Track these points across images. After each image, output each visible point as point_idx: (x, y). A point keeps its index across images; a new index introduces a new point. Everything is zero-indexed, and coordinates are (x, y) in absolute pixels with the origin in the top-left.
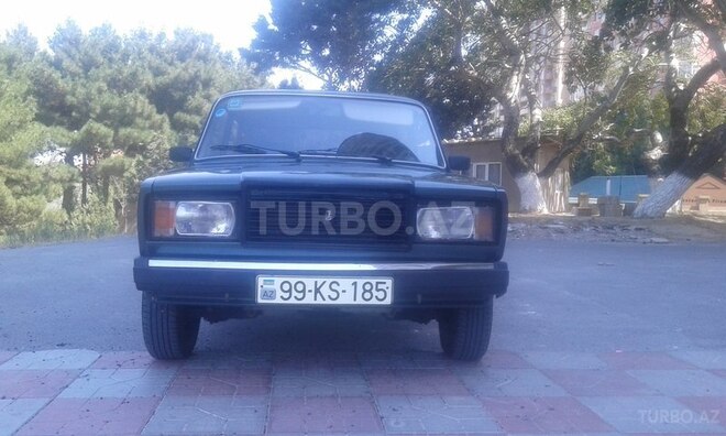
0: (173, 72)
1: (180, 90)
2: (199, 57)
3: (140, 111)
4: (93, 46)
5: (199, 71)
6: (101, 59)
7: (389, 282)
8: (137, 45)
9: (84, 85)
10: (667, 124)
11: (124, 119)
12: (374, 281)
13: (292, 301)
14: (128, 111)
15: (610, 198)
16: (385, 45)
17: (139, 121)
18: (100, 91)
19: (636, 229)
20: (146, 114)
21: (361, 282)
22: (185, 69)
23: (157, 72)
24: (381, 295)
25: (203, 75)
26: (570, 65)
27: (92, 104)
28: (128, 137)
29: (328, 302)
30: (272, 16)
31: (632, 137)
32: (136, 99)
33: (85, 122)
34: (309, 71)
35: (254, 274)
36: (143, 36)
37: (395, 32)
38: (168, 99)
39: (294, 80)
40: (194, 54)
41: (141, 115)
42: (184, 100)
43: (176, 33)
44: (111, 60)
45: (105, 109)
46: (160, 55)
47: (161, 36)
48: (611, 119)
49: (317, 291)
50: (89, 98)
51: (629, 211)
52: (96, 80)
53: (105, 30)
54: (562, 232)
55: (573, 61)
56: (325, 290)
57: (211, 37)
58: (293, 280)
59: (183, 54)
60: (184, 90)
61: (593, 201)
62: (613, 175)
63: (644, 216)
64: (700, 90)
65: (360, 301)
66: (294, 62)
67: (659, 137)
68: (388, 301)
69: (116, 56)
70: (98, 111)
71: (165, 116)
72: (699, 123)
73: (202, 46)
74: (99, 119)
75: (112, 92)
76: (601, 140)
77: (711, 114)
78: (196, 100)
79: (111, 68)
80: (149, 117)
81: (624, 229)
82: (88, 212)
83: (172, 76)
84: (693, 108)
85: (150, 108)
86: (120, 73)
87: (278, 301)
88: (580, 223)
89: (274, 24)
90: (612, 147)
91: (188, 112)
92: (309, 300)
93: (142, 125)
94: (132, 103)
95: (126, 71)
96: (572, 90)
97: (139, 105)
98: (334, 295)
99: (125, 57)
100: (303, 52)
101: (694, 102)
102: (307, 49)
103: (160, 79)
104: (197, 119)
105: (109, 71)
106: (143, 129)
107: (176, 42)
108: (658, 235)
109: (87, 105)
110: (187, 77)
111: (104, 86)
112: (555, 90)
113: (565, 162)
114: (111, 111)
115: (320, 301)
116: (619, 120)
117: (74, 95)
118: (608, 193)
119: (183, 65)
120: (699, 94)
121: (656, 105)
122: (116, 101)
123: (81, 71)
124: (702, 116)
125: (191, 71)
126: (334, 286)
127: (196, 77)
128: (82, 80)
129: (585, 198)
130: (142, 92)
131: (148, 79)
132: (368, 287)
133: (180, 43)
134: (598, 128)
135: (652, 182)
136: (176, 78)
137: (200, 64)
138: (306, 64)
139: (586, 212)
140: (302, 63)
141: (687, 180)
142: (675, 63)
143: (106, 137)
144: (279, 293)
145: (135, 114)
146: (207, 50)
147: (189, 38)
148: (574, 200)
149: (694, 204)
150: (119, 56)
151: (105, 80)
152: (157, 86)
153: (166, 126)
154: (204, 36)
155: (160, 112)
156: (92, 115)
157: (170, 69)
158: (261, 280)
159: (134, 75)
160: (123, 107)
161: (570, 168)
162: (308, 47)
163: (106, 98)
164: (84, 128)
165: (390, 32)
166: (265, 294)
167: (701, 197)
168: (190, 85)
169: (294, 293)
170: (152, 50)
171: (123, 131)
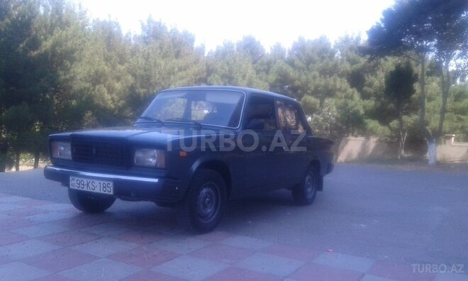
0: (363, 61)
3: (339, 87)
6: (317, 58)
7: (112, 184)
9: (305, 74)
12: (106, 183)
13: (80, 189)
17: (339, 94)
18: (314, 77)
20: (343, 89)
21: (102, 182)
23: (353, 62)
24: (109, 189)
27: (309, 85)
29: (91, 190)
32: (335, 80)
35: (68, 174)
41: (340, 90)
45: (317, 87)
50: (308, 81)
52: (313, 70)
56: (90, 185)
58: (80, 179)
65: (102, 192)
68: (112, 193)
70: (312, 89)
71: (355, 89)
74: (312, 94)
75: (321, 77)
79: (322, 62)
80: (345, 91)
83: (363, 63)
85: (346, 85)
86: (328, 65)
87: (76, 188)
92: (85, 189)
93: (340, 96)
94: (332, 83)
95: (331, 64)
97: (338, 84)
98: (93, 188)
103: (355, 66)
105: (321, 65)
109: (306, 85)
110: (372, 64)
111: (317, 74)
114: (320, 88)
117: (299, 80)
122: (323, 83)
123: (305, 66)
126: (93, 184)
128: (305, 71)
130: (341, 75)
131: (346, 67)
132: (104, 185)
136: (365, 65)
143: (315, 104)
144: (76, 184)
145: (335, 89)
151: (318, 70)
152: (352, 71)
153: (356, 96)
155: (352, 87)
156: (308, 91)
157: (362, 59)
158: (71, 178)
160: (326, 87)
163: (317, 81)
166: (72, 185)
169: (81, 185)
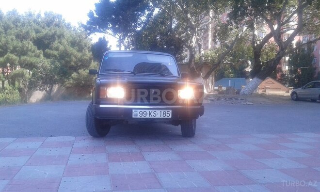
0: (45, 32)
1: (48, 40)
2: (56, 25)
3: (30, 48)
4: (9, 19)
5: (56, 31)
6: (12, 25)
7: (171, 111)
8: (28, 19)
9: (5, 37)
10: (253, 57)
11: (23, 52)
12: (166, 111)
13: (143, 117)
14: (25, 49)
15: (231, 87)
16: (141, 23)
17: (29, 53)
18: (12, 40)
19: (241, 99)
20: (33, 50)
21: (162, 111)
22: (50, 30)
23: (37, 31)
24: (168, 115)
25: (58, 33)
26: (215, 33)
27: (9, 46)
28: (25, 60)
30: (96, 11)
31: (239, 63)
32: (29, 43)
33: (6, 54)
34: (111, 34)
35: (132, 109)
36: (30, 15)
37: (145, 18)
38: (42, 43)
39: (104, 38)
40: (54, 23)
41: (30, 50)
42: (49, 44)
43: (45, 14)
44: (17, 26)
45: (15, 48)
46: (38, 24)
47: (39, 16)
48: (231, 55)
49: (150, 114)
50: (7, 43)
51: (238, 93)
52: (11, 35)
53: (14, 12)
54: (213, 100)
55: (215, 31)
56: (152, 114)
57: (61, 16)
58: (143, 111)
59: (49, 23)
60: (49, 40)
61: (224, 89)
62: (232, 77)
63: (244, 94)
64: (266, 44)
65: (162, 117)
66: (105, 31)
67: (250, 62)
68: (170, 117)
69: (19, 24)
70: (11, 49)
71: (41, 51)
72: (265, 57)
73: (57, 20)
74: (12, 52)
75: (18, 40)
76: (227, 63)
77: (270, 54)
78: (56, 44)
79: (17, 29)
80: (34, 52)
81: (236, 99)
82: (7, 93)
83: (44, 33)
84: (263, 51)
85: (34, 48)
86: (21, 32)
87: (139, 117)
88: (220, 97)
89: (97, 14)
90: (231, 66)
91: (51, 49)
92: (148, 116)
93: (31, 55)
94: (27, 45)
95: (24, 31)
96: (216, 43)
97: (30, 46)
98: (155, 115)
99: (23, 24)
100: (109, 26)
101: (263, 48)
102: (110, 25)
103: (38, 35)
104: (56, 53)
105: (16, 31)
106: (31, 57)
107: (46, 18)
108: (249, 102)
109: (6, 46)
110: (51, 34)
111: (14, 37)
112: (208, 41)
113: (213, 73)
114: (17, 49)
115: (151, 117)
116: (234, 56)
118: (230, 85)
119: (49, 28)
120: (265, 45)
121: (249, 49)
122: (20, 44)
123: (3, 31)
124: (267, 54)
125: (53, 31)
126: (155, 113)
127: (55, 33)
128: (4, 35)
129: (221, 87)
130: (31, 40)
131: (33, 34)
132: (164, 113)
133: (48, 18)
134: (226, 59)
135: (247, 81)
136: (46, 34)
137: (57, 28)
138: (110, 31)
139: (222, 93)
140: (108, 31)
141: (260, 80)
142: (256, 33)
143: (15, 60)
144: (139, 115)
145: (28, 50)
146: (59, 22)
147: (51, 17)
148: (216, 88)
149: (264, 90)
150: (20, 24)
151: (14, 35)
152: (37, 37)
153: (42, 55)
154: (58, 15)
155: (39, 49)
156: (9, 50)
157: (43, 30)
158: (134, 111)
159: (28, 33)
160: (22, 47)
161: (215, 75)
162: (111, 25)
163: (15, 43)
164: (6, 56)
165: (143, 18)
166: (135, 115)
167: (267, 87)
168: (53, 37)
169: (143, 115)
170: (35, 21)
171: (23, 58)
